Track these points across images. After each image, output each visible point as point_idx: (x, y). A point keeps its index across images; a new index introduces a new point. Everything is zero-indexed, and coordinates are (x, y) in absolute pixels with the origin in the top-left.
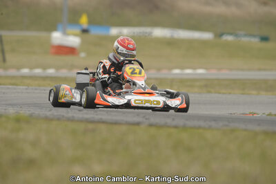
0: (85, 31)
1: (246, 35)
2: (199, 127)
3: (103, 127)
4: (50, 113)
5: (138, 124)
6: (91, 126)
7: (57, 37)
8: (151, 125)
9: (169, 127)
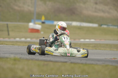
0: (43, 23)
1: (112, 25)
2: (92, 64)
3: (51, 63)
5: (66, 62)
6: (46, 63)
7: (31, 25)
8: (72, 63)
9: (79, 63)
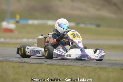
2: (70, 65)
4: (3, 59)
5: (42, 64)
8: (48, 64)
